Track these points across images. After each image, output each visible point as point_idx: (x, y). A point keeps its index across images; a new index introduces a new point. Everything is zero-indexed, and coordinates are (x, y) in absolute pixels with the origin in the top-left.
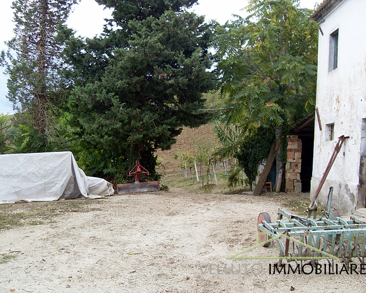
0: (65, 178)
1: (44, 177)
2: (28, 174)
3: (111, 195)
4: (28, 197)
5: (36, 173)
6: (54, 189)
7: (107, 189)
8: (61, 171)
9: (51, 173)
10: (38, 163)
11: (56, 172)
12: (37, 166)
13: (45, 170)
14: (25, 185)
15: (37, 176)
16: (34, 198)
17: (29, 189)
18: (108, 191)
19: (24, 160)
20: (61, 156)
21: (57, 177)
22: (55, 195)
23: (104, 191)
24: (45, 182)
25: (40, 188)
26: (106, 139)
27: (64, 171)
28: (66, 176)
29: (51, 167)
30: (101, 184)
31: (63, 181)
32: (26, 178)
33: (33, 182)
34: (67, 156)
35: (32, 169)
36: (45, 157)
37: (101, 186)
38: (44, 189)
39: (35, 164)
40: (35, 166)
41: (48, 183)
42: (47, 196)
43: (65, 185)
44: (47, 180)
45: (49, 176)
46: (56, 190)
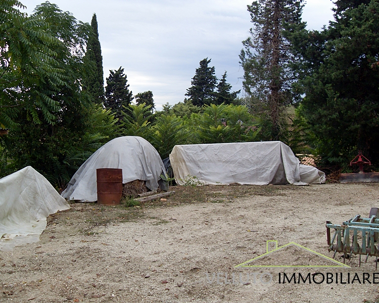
0: (274, 166)
1: (256, 163)
2: (243, 161)
3: (322, 184)
4: (242, 180)
5: (250, 160)
6: (264, 175)
7: (319, 178)
8: (271, 159)
9: (262, 160)
10: (251, 151)
11: (267, 160)
12: (250, 154)
13: (258, 157)
14: (240, 170)
15: (251, 163)
16: (248, 182)
17: (244, 173)
18: (320, 179)
19: (240, 148)
20: (272, 145)
21: (267, 164)
22: (266, 180)
23: (316, 179)
24: (257, 168)
25: (253, 173)
26: (325, 129)
27: (274, 159)
28: (275, 164)
29: (262, 155)
30: (313, 172)
31: (273, 168)
32: (241, 164)
33: (247, 168)
34: (277, 145)
35: (246, 156)
36: (258, 146)
37: (313, 174)
38: (256, 175)
39: (249, 152)
40: (248, 154)
41: (260, 169)
42: (259, 181)
43: (275, 172)
44: (259, 167)
45: (260, 163)
46: (266, 176)
